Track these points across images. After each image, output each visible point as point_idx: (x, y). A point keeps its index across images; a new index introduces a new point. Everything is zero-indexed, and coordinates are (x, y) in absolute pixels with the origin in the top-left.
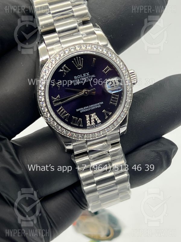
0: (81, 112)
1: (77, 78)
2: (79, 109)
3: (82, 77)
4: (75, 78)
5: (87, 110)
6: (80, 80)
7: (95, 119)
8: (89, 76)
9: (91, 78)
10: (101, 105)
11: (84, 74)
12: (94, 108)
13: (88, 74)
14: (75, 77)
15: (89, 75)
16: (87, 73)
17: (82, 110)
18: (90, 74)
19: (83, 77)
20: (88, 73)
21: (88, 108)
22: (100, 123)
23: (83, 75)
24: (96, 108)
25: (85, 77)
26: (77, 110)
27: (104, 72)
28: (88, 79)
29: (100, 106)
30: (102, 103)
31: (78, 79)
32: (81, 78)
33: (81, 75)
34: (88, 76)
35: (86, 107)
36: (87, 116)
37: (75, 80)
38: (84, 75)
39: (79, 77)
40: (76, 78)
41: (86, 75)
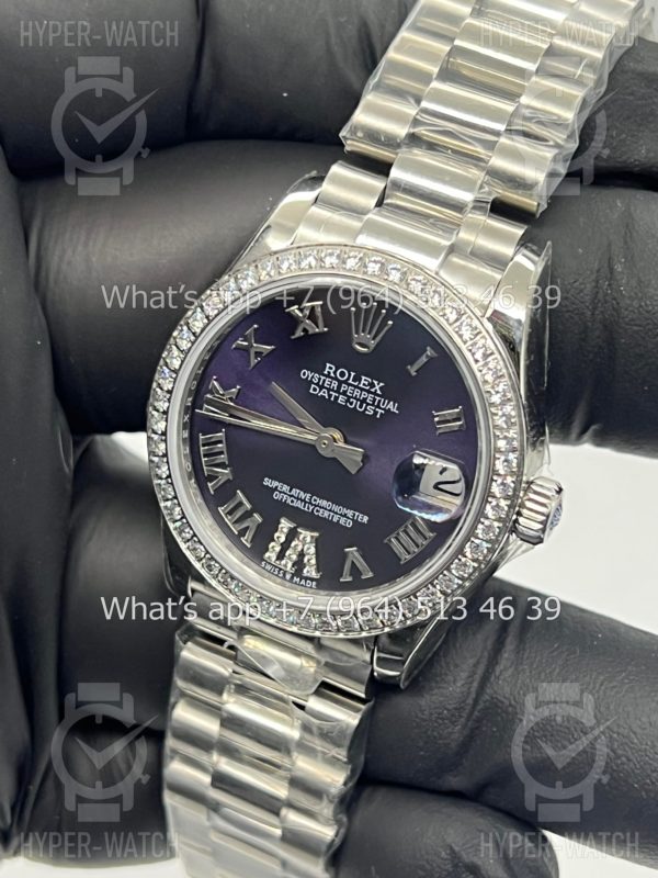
0: (277, 496)
1: (332, 375)
2: (275, 484)
3: (350, 381)
4: (327, 369)
5: (299, 504)
6: (339, 387)
7: (302, 555)
8: (378, 398)
9: (378, 406)
10: (355, 522)
11: (364, 378)
12: (326, 514)
13: (377, 387)
14: (328, 365)
15: (379, 392)
16: (376, 382)
17: (283, 492)
18: (385, 394)
19: (356, 384)
20: (381, 384)
21: (304, 501)
22: (314, 583)
23: (357, 379)
24: (335, 520)
25: (362, 389)
26: (267, 482)
27: (436, 419)
28: (368, 404)
29: (349, 524)
30: (366, 519)
31: (336, 379)
32: (346, 382)
33: (353, 374)
34: (375, 393)
35: (302, 495)
36: (285, 525)
37: (323, 378)
38: (363, 382)
39: (342, 374)
40: (332, 371)
41: (372, 385)
